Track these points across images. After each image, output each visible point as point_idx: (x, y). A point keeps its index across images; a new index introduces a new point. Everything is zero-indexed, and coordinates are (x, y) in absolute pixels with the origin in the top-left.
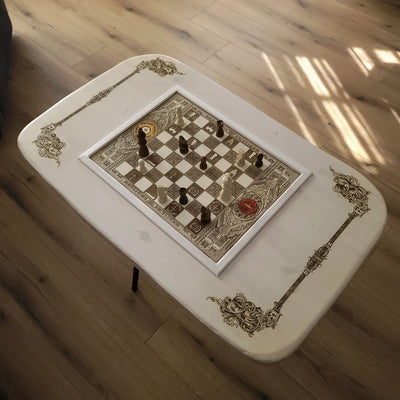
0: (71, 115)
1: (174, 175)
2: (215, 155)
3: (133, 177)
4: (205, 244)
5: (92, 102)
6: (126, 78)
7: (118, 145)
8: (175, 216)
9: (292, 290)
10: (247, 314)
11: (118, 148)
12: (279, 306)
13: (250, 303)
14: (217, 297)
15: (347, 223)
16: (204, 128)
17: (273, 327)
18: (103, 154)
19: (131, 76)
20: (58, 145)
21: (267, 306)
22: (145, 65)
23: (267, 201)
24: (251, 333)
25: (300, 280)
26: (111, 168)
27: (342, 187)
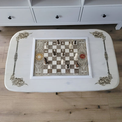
0: (14, 69)
1: (59, 63)
2: (63, 50)
3: (50, 71)
4: (83, 73)
5: (16, 61)
6: (17, 46)
7: (37, 67)
8: (70, 72)
9: (108, 68)
10: (105, 80)
11: (38, 67)
12: (109, 73)
13: (104, 77)
14: (97, 82)
15: (104, 43)
16: (53, 45)
17: (112, 78)
18: (36, 72)
19: (18, 44)
20: (21, 80)
21: (107, 75)
22: (18, 38)
23: (85, 52)
24: (110, 83)
25: (107, 64)
26: (42, 74)
27: (96, 36)
